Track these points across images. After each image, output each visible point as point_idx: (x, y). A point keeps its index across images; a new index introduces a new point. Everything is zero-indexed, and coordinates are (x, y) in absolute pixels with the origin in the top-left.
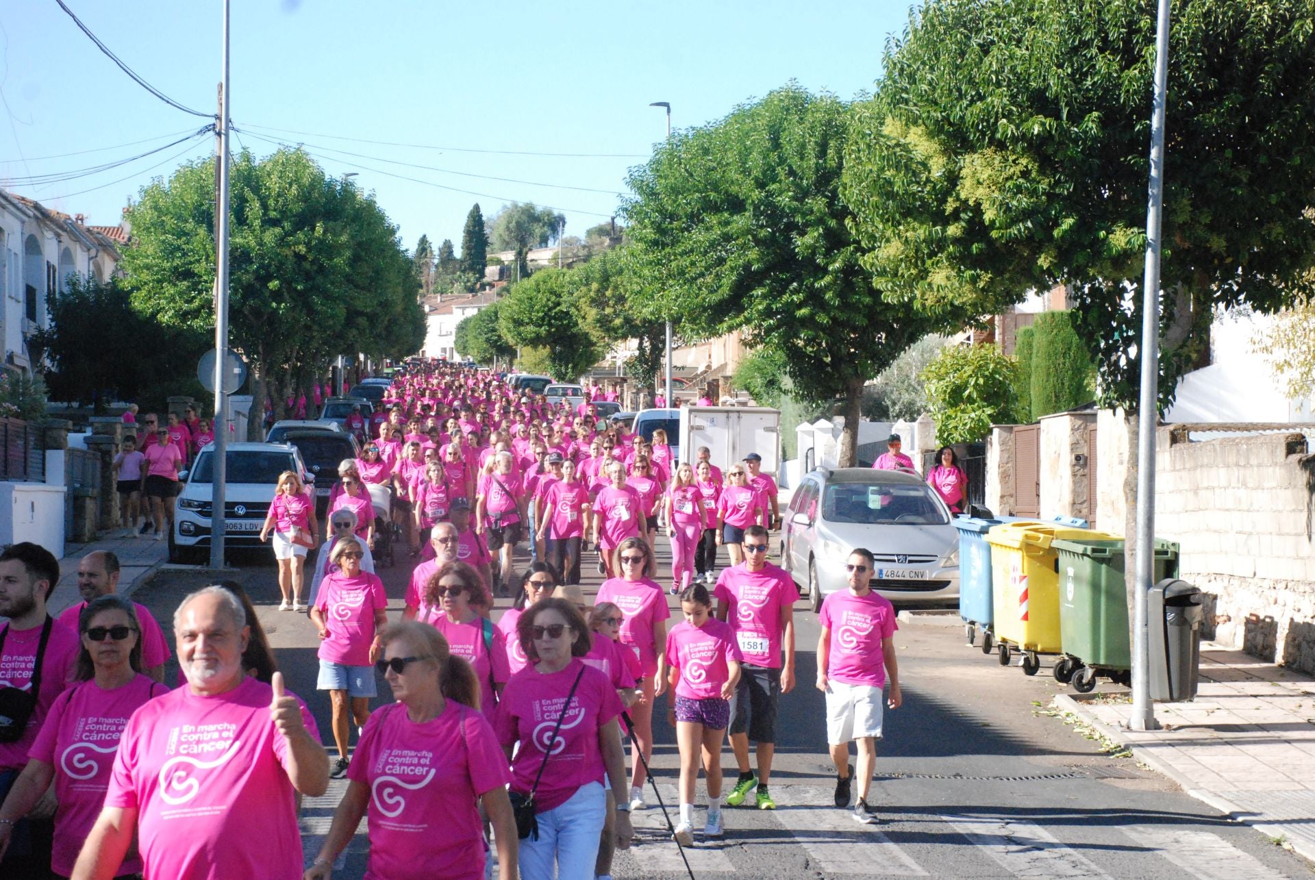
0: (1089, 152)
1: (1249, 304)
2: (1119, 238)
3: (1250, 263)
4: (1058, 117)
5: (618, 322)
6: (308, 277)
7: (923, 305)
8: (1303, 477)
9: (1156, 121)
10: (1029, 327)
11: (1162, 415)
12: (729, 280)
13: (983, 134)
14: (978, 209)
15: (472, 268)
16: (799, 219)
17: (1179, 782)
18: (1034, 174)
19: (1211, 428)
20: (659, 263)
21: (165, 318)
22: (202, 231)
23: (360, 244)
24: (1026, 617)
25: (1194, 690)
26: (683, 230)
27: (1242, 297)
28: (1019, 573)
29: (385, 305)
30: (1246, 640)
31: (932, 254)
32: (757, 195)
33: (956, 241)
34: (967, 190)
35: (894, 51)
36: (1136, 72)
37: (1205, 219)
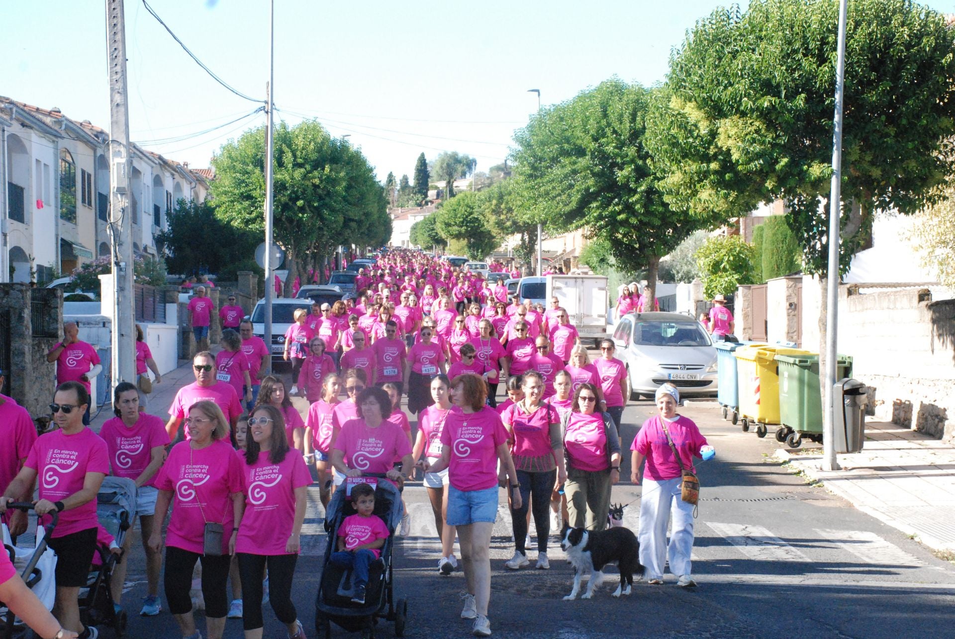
0: (797, 118)
1: (896, 209)
2: (816, 170)
3: (896, 185)
4: (780, 97)
5: (508, 224)
6: (321, 198)
7: (695, 212)
8: (928, 315)
9: (838, 97)
10: (761, 225)
11: (842, 278)
12: (576, 198)
13: (732, 107)
14: (728, 153)
15: (420, 192)
16: (619, 160)
17: (852, 501)
18: (763, 131)
19: (872, 286)
20: (533, 188)
21: (235, 224)
22: (257, 171)
23: (351, 178)
24: (759, 402)
25: (862, 446)
26: (547, 168)
27: (891, 205)
28: (754, 376)
29: (367, 215)
30: (894, 415)
31: (700, 181)
32: (593, 146)
33: (716, 172)
34: (722, 142)
35: (676, 57)
36: (826, 68)
37: (868, 158)
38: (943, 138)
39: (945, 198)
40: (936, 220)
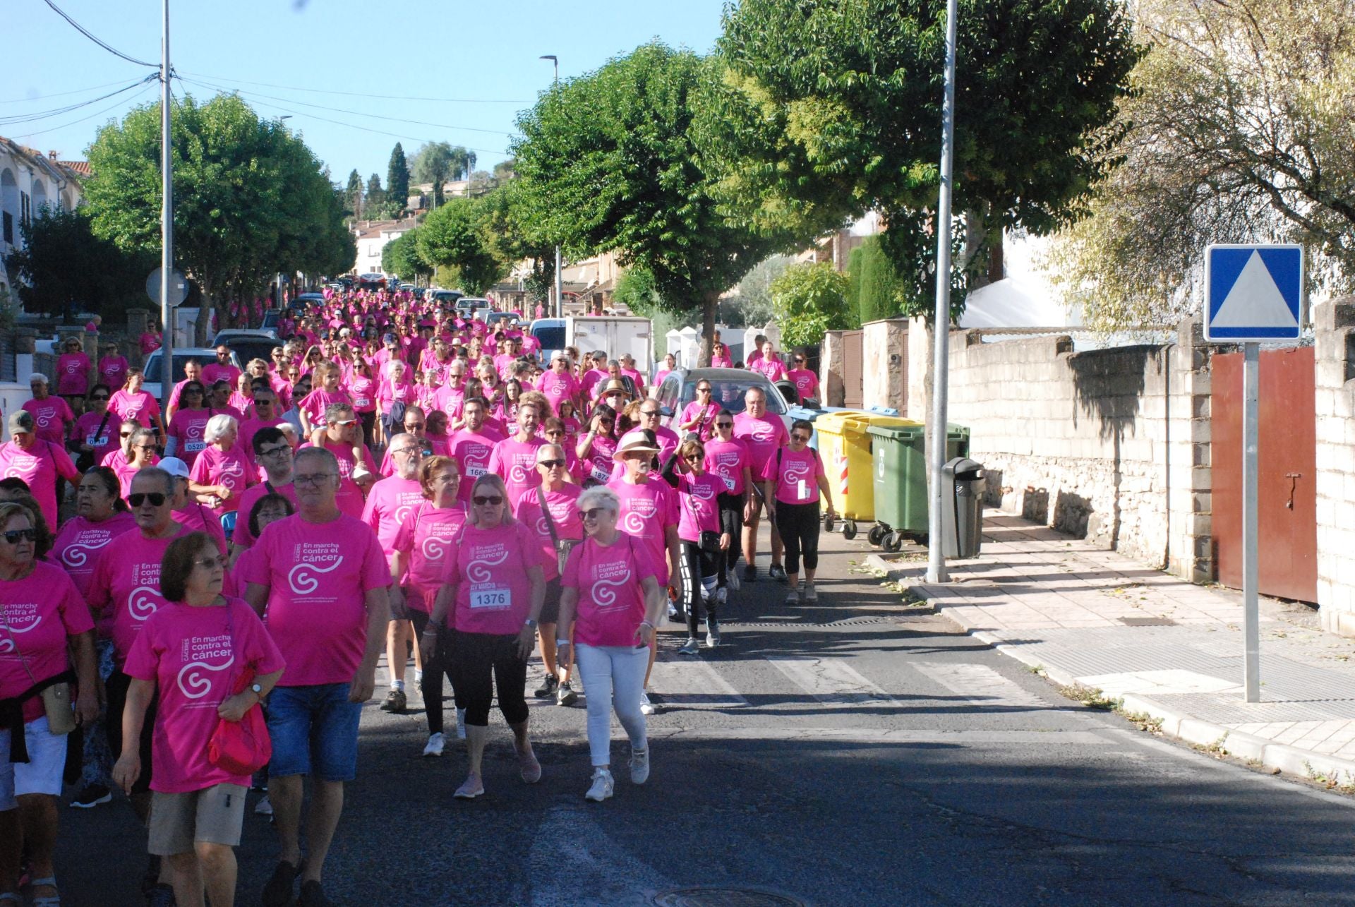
0: (894, 101)
1: (1025, 229)
2: (918, 172)
3: (1027, 192)
4: (870, 72)
6: (245, 206)
8: (1070, 374)
9: (947, 74)
10: (860, 248)
11: (955, 322)
12: (603, 209)
13: (806, 85)
14: (801, 149)
15: (396, 198)
16: (662, 156)
17: (962, 624)
18: (848, 119)
19: (1000, 331)
20: (543, 194)
21: (121, 241)
22: (151, 166)
23: (289, 178)
24: (846, 491)
25: (978, 549)
26: (564, 165)
27: (1019, 222)
28: (841, 455)
29: (314, 230)
30: (1025, 507)
31: (765, 186)
32: (626, 135)
33: (785, 175)
34: (794, 132)
35: (730, 13)
36: (931, 33)
37: (988, 157)
38: (1087, 131)
39: (1089, 214)
40: (1081, 243)
